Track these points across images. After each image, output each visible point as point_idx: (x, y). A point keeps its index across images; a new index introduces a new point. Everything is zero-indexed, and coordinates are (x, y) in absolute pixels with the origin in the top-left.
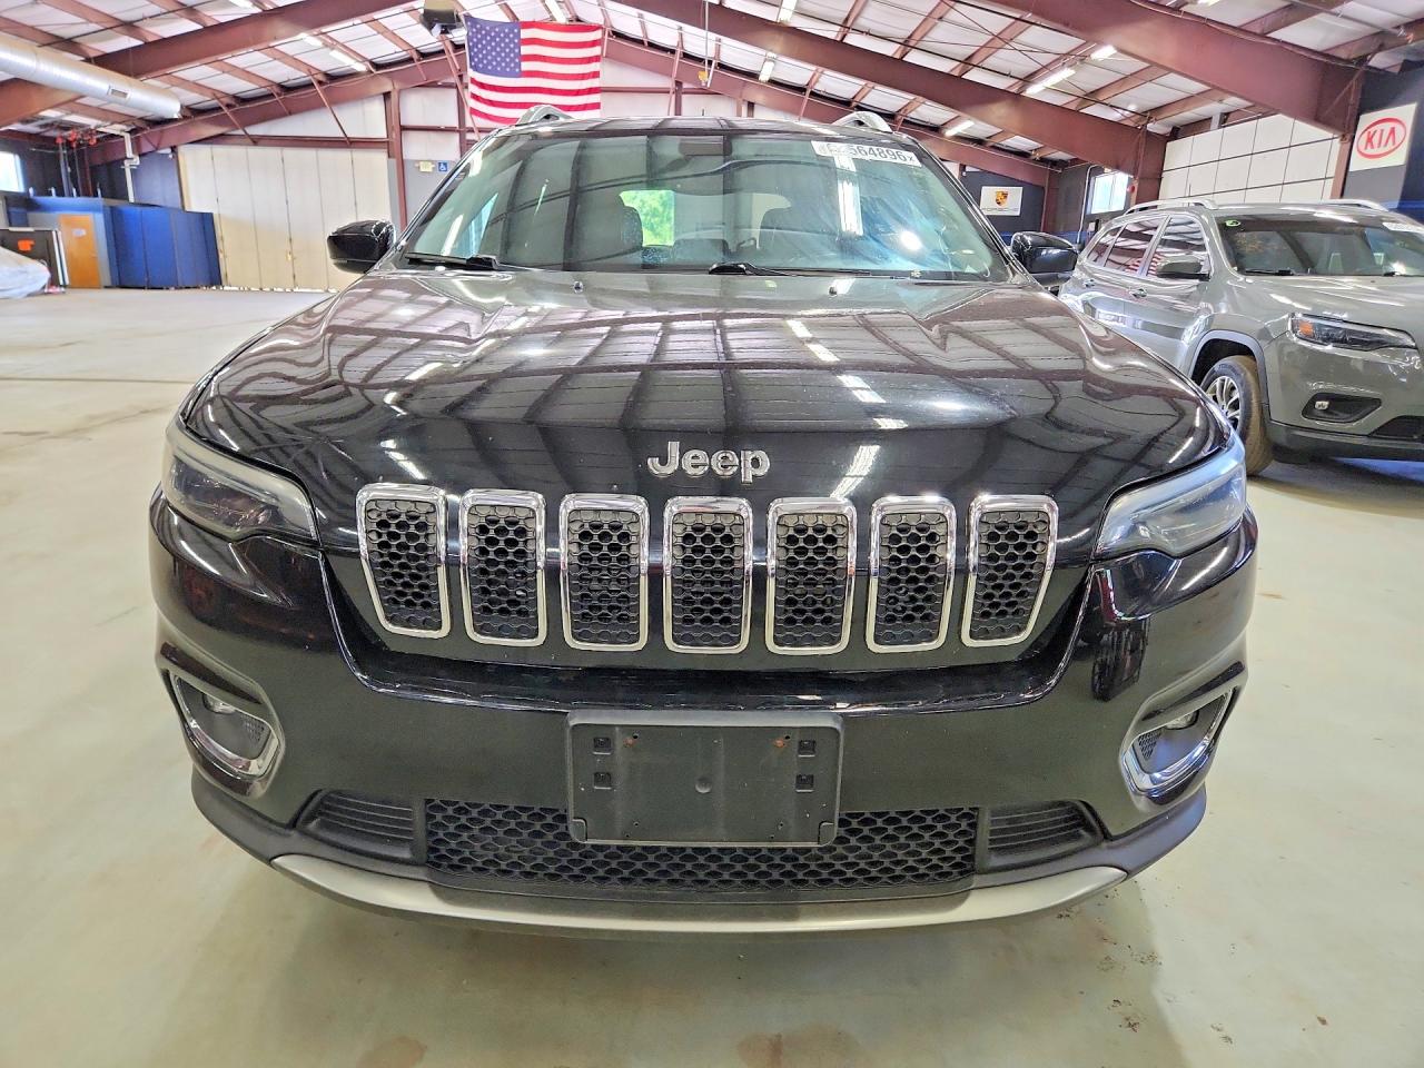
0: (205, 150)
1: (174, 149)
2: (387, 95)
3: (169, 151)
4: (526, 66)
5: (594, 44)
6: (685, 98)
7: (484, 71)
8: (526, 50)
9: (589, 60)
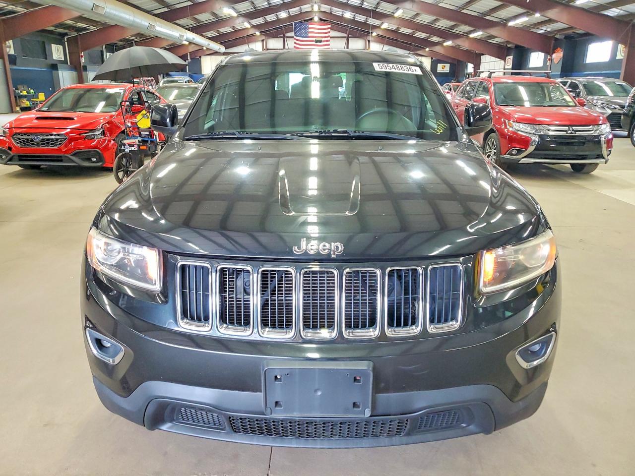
0: (209, 57)
1: (200, 57)
2: (263, 40)
3: (198, 57)
4: (310, 35)
5: (328, 28)
6: (350, 39)
7: (298, 36)
8: (310, 30)
9: (326, 33)
